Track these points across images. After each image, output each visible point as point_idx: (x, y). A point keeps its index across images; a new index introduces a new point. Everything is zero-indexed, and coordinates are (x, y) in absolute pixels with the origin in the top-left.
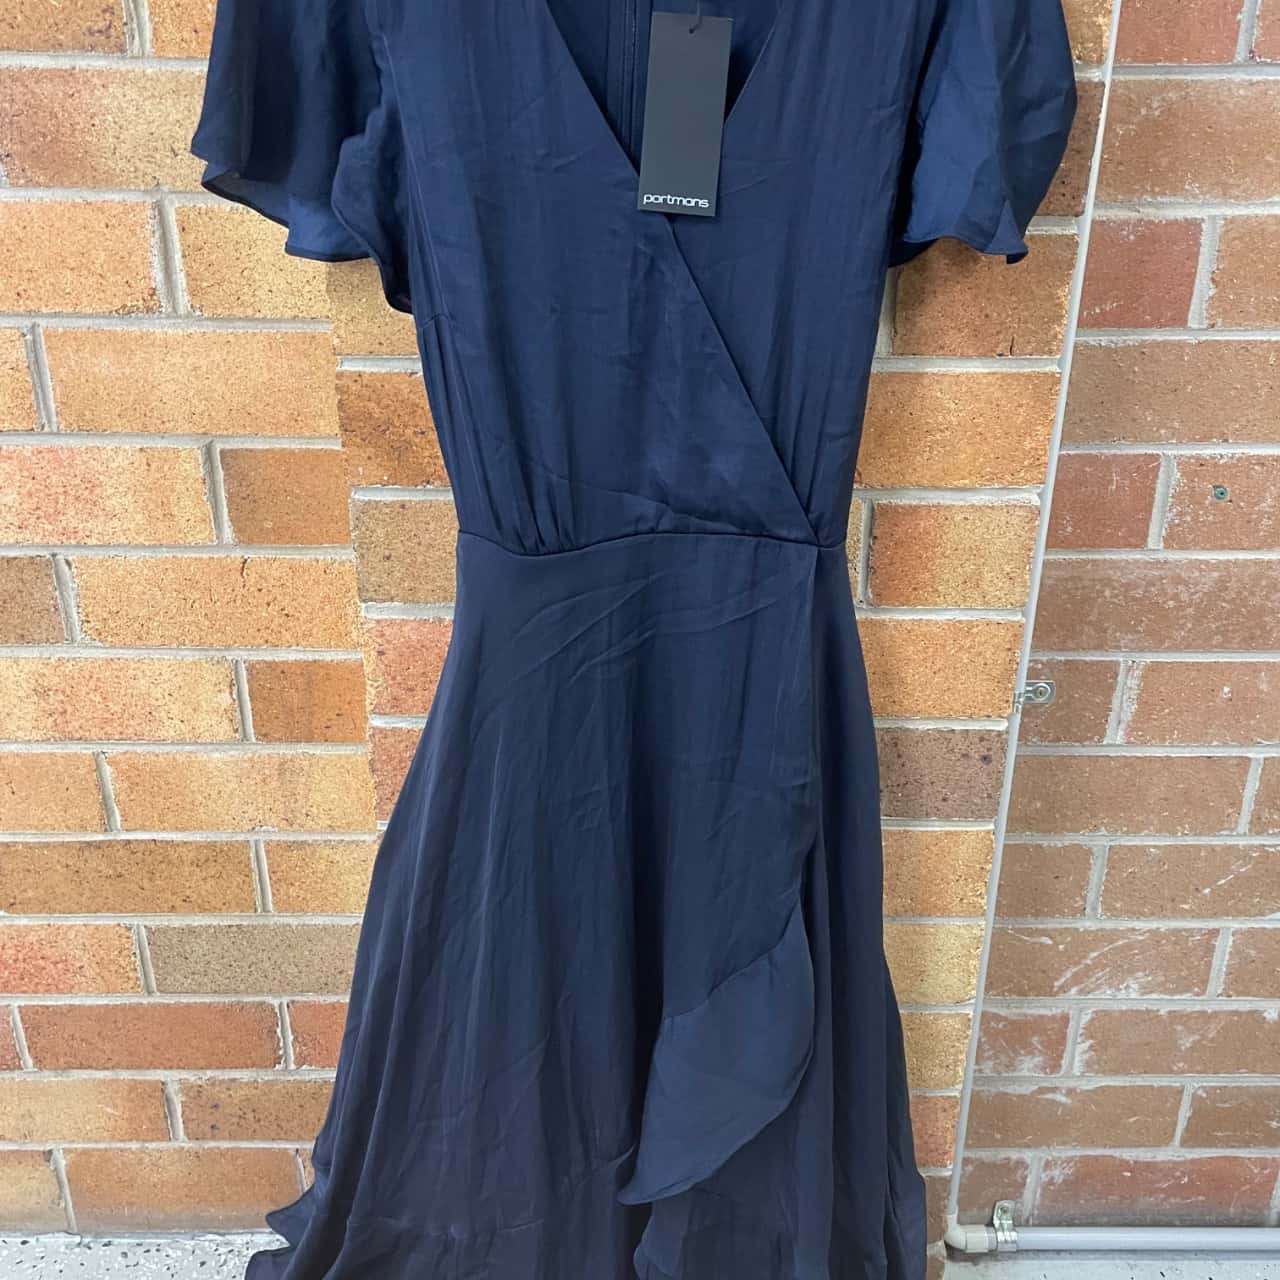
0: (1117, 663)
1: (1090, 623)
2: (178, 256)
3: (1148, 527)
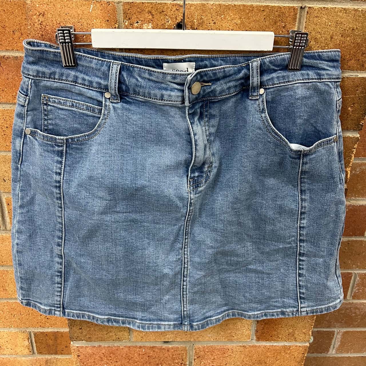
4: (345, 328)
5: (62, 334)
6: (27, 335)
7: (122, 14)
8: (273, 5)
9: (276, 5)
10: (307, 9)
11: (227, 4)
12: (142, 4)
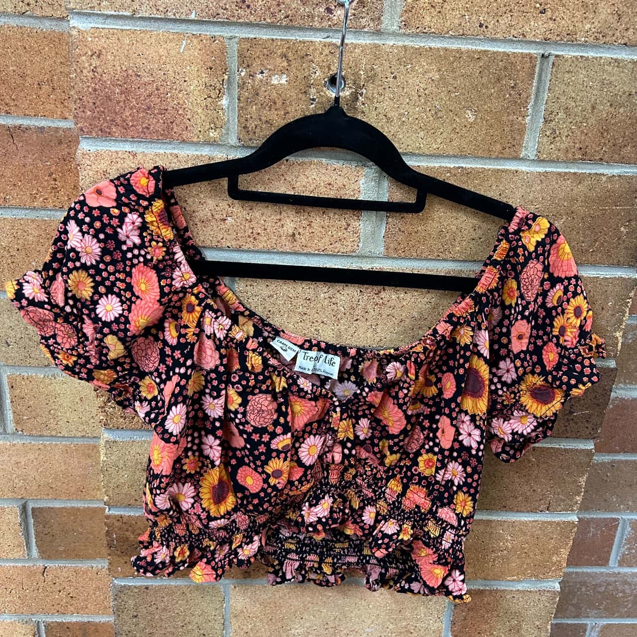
0: (586, 625)
1: (572, 605)
2: (8, 401)
3: (609, 556)
4: (605, 619)
5: (97, 627)
6: (33, 628)
7: (236, 58)
8: (495, 49)
9: (500, 50)
10: (552, 59)
11: (417, 47)
12: (271, 41)
